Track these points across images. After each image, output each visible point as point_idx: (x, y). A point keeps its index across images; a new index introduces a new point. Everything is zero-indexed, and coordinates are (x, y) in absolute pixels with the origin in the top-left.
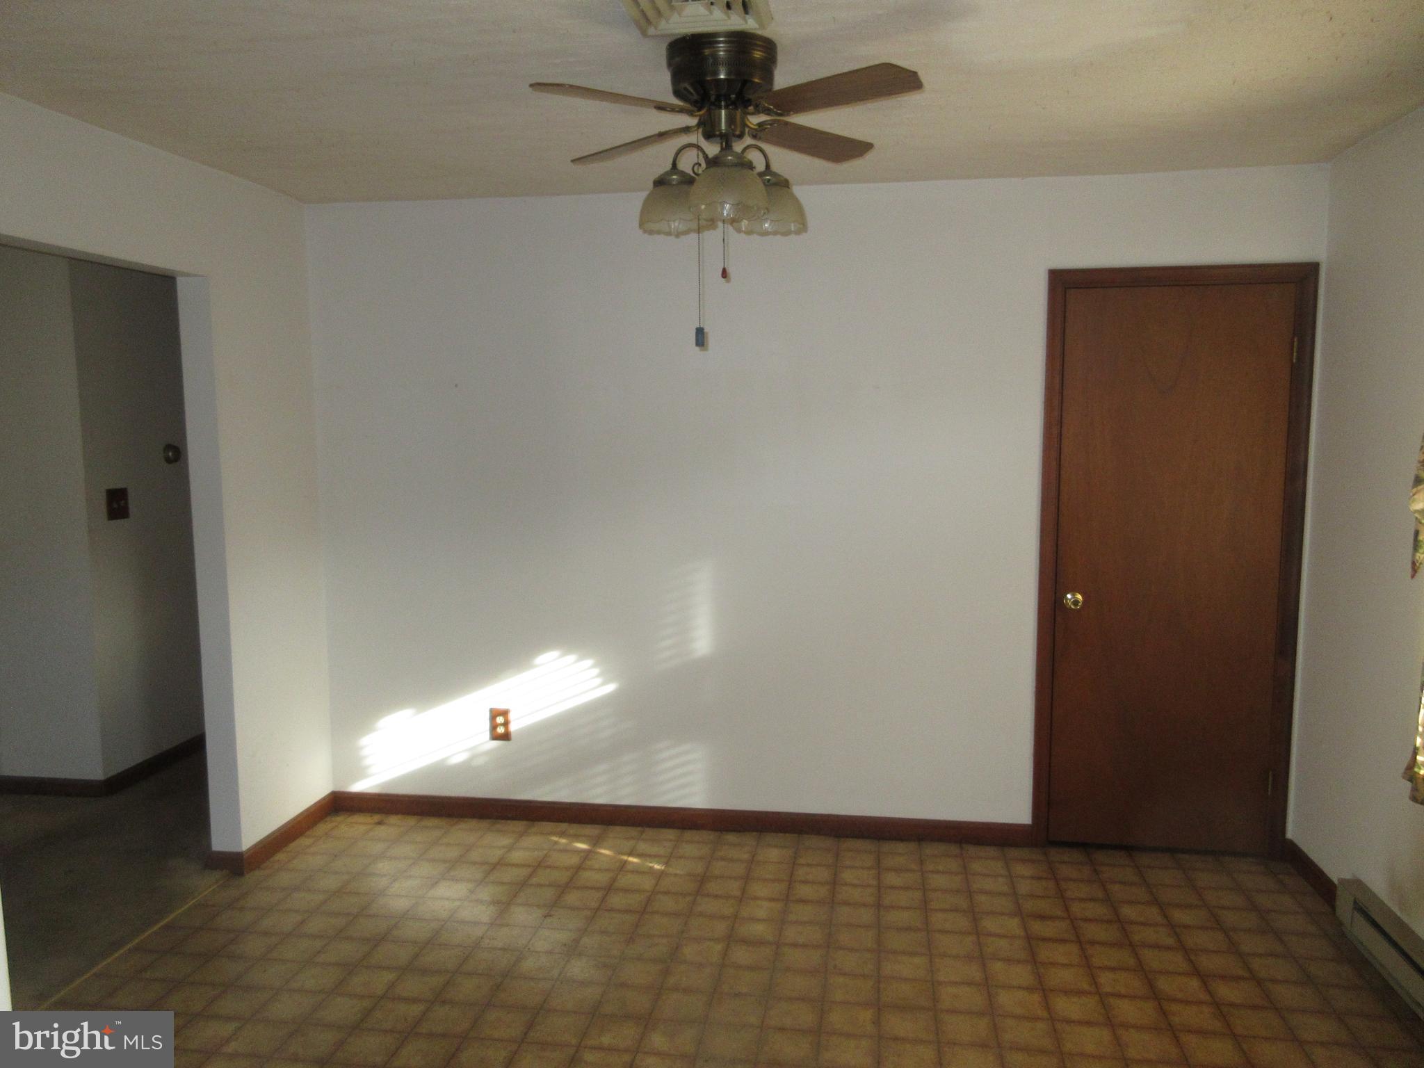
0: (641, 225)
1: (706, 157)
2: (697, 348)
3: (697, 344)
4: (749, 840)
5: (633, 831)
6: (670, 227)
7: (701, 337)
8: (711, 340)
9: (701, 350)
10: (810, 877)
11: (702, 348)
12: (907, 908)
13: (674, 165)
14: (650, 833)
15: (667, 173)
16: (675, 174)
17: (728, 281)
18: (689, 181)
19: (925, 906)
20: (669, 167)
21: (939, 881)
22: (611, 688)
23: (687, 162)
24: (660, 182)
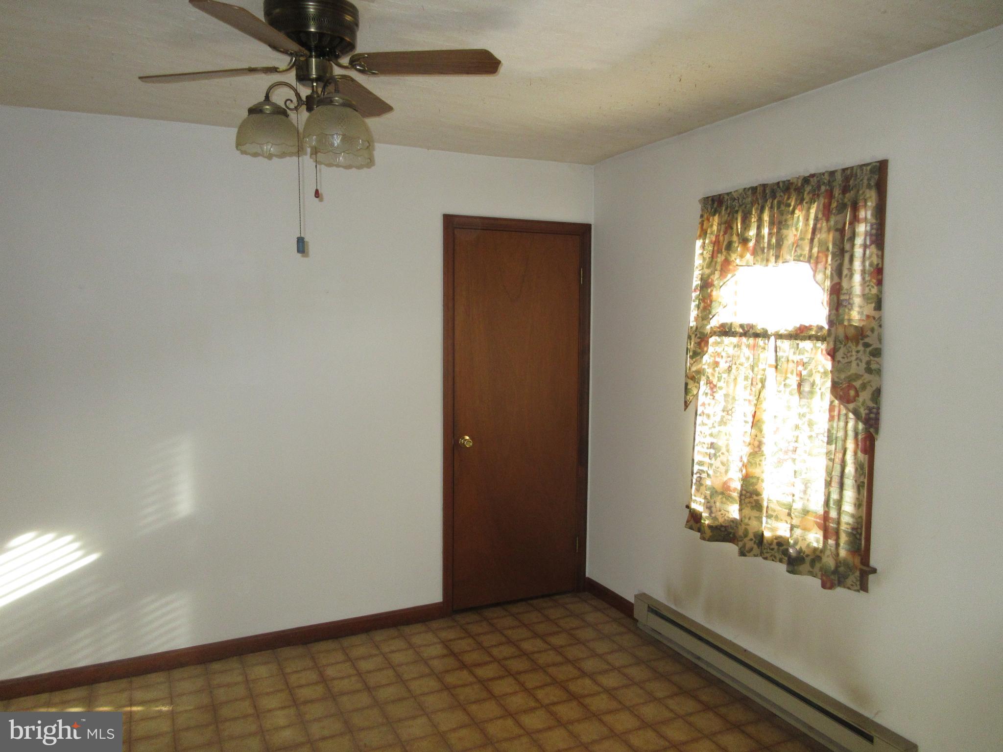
0: (239, 145)
1: (298, 95)
2: (299, 255)
3: (298, 251)
4: (233, 664)
5: (123, 683)
6: (262, 149)
7: (302, 246)
8: (312, 248)
9: (303, 256)
10: (303, 682)
11: (304, 254)
12: (388, 685)
13: (267, 97)
14: (138, 681)
15: (260, 104)
16: (268, 105)
17: (321, 200)
18: (281, 112)
19: (400, 679)
20: (262, 98)
21: (398, 658)
22: (93, 557)
23: (280, 97)
24: (254, 111)
